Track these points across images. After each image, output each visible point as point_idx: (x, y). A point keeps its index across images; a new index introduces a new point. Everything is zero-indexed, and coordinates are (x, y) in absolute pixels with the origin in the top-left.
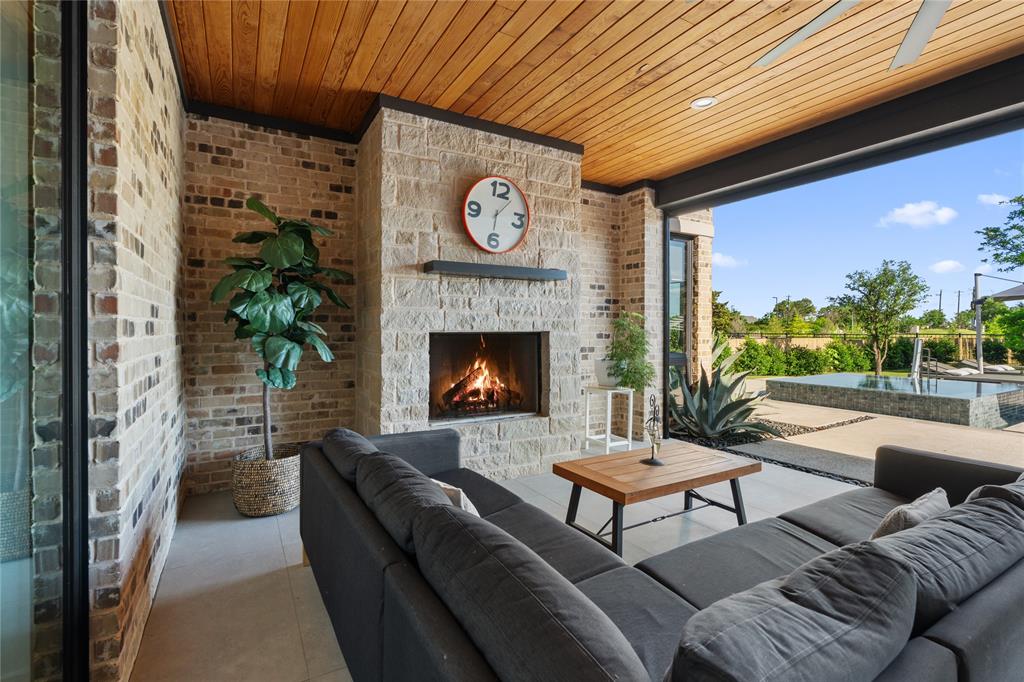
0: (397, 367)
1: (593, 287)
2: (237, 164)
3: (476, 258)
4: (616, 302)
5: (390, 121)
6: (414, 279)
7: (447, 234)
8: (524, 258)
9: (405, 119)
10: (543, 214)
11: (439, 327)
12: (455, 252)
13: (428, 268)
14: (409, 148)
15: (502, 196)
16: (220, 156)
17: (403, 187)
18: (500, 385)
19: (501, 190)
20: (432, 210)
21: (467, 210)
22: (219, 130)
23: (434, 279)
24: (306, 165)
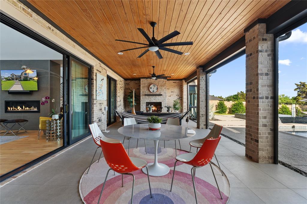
0: (142, 106)
1: (177, 95)
2: (130, 85)
3: (151, 94)
4: (181, 97)
5: (141, 80)
6: (144, 96)
7: (148, 91)
8: (158, 93)
9: (143, 79)
10: (161, 87)
11: (147, 101)
12: (149, 93)
13: (145, 95)
14: (143, 82)
15: (154, 86)
16: (128, 84)
17: (143, 86)
18: (156, 109)
19: (154, 85)
20: (146, 89)
21: (150, 88)
22: (128, 82)
23: (146, 96)
24: (136, 84)
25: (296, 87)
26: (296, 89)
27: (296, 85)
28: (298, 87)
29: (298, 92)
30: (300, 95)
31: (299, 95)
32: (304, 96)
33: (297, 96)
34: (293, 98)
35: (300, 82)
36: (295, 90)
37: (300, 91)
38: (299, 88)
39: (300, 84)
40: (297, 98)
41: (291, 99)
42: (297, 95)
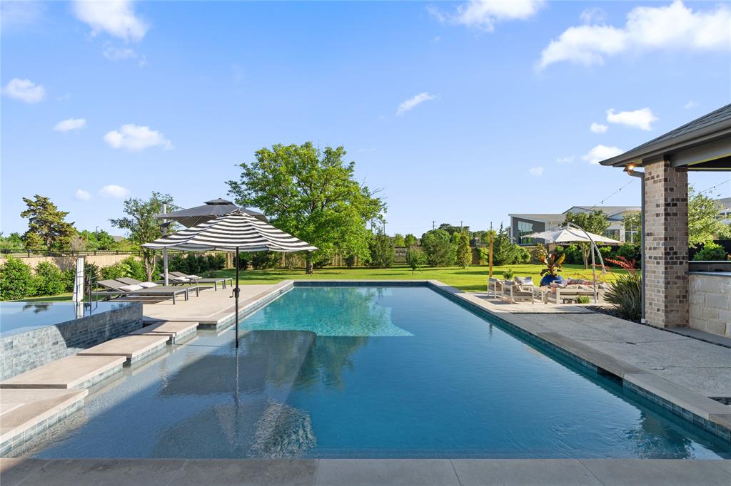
25: (27, 208)
26: (25, 212)
27: (26, 201)
28: (32, 207)
29: (31, 220)
30: (36, 228)
31: (33, 229)
32: (44, 233)
33: (28, 232)
34: (12, 235)
35: (36, 197)
36: (24, 214)
37: (35, 218)
38: (33, 210)
39: (34, 200)
40: (29, 238)
41: (9, 240)
42: (28, 229)
